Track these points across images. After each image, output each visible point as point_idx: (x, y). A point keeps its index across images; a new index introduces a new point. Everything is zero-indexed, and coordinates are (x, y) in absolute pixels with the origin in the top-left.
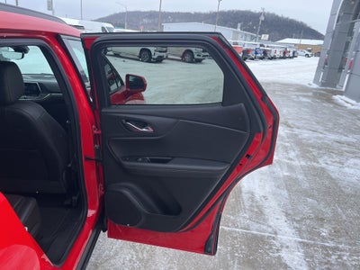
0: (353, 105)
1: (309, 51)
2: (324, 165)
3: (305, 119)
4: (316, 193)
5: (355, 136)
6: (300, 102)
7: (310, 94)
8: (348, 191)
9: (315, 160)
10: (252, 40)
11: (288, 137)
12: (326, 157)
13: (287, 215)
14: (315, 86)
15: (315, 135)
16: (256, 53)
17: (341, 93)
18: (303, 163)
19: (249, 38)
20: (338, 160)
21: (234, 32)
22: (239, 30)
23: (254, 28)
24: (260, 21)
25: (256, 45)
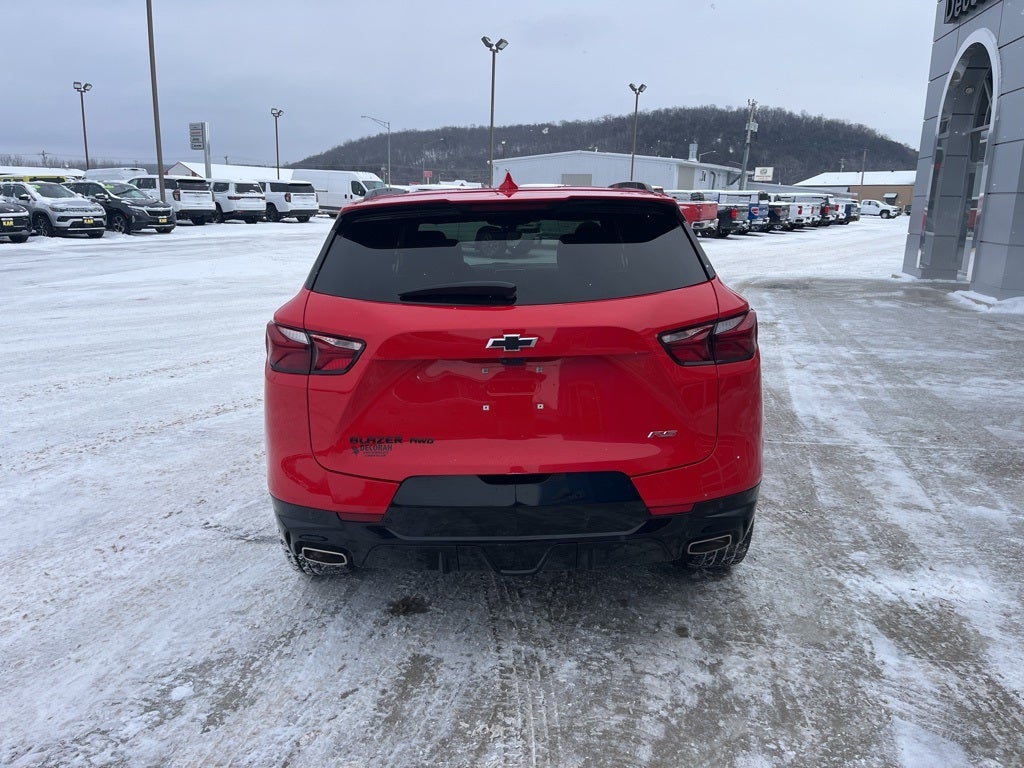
0: (989, 305)
1: (890, 201)
2: (924, 386)
3: (889, 334)
4: (911, 412)
5: (988, 352)
6: (876, 310)
7: (900, 293)
8: (965, 407)
9: (909, 381)
10: (730, 183)
11: (858, 359)
12: (928, 378)
13: (868, 430)
14: (907, 278)
15: (910, 353)
16: (752, 217)
17: (966, 287)
18: (889, 386)
19: (721, 180)
20: (949, 380)
21: (681, 167)
22: (695, 160)
23: (731, 151)
24: (749, 133)
25: (750, 196)
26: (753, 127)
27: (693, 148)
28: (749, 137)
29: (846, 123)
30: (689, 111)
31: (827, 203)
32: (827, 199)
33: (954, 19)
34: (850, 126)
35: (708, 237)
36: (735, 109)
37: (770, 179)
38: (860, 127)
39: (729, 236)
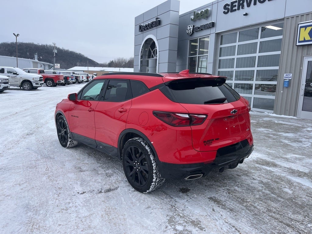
10: (50, 68)
16: (72, 79)
19: (47, 67)
21: (33, 62)
22: (37, 60)
23: (41, 58)
24: (55, 53)
25: (70, 73)
26: (56, 51)
27: (36, 56)
28: (54, 54)
29: (76, 52)
30: (24, 43)
31: (88, 76)
32: (88, 74)
33: (142, 31)
34: (77, 53)
35: (60, 85)
36: (40, 44)
37: (59, 68)
38: (80, 54)
39: (66, 85)
